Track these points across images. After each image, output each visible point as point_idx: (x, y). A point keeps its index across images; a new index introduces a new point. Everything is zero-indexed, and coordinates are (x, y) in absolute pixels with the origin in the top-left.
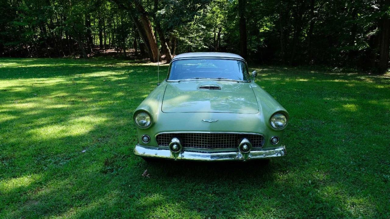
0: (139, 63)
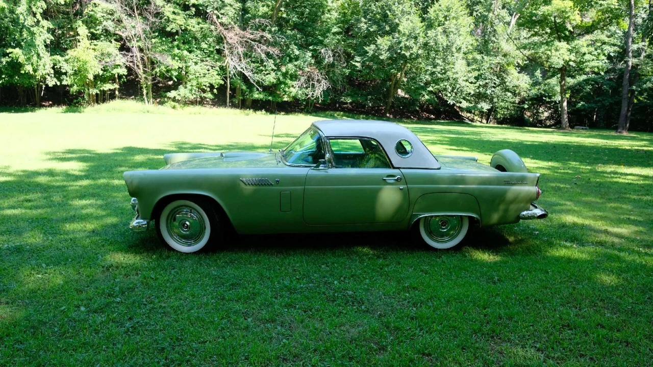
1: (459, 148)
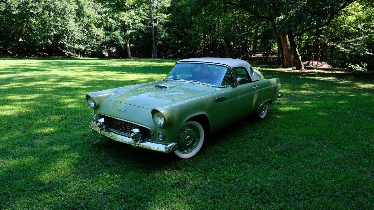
0: (267, 67)
1: (117, 72)
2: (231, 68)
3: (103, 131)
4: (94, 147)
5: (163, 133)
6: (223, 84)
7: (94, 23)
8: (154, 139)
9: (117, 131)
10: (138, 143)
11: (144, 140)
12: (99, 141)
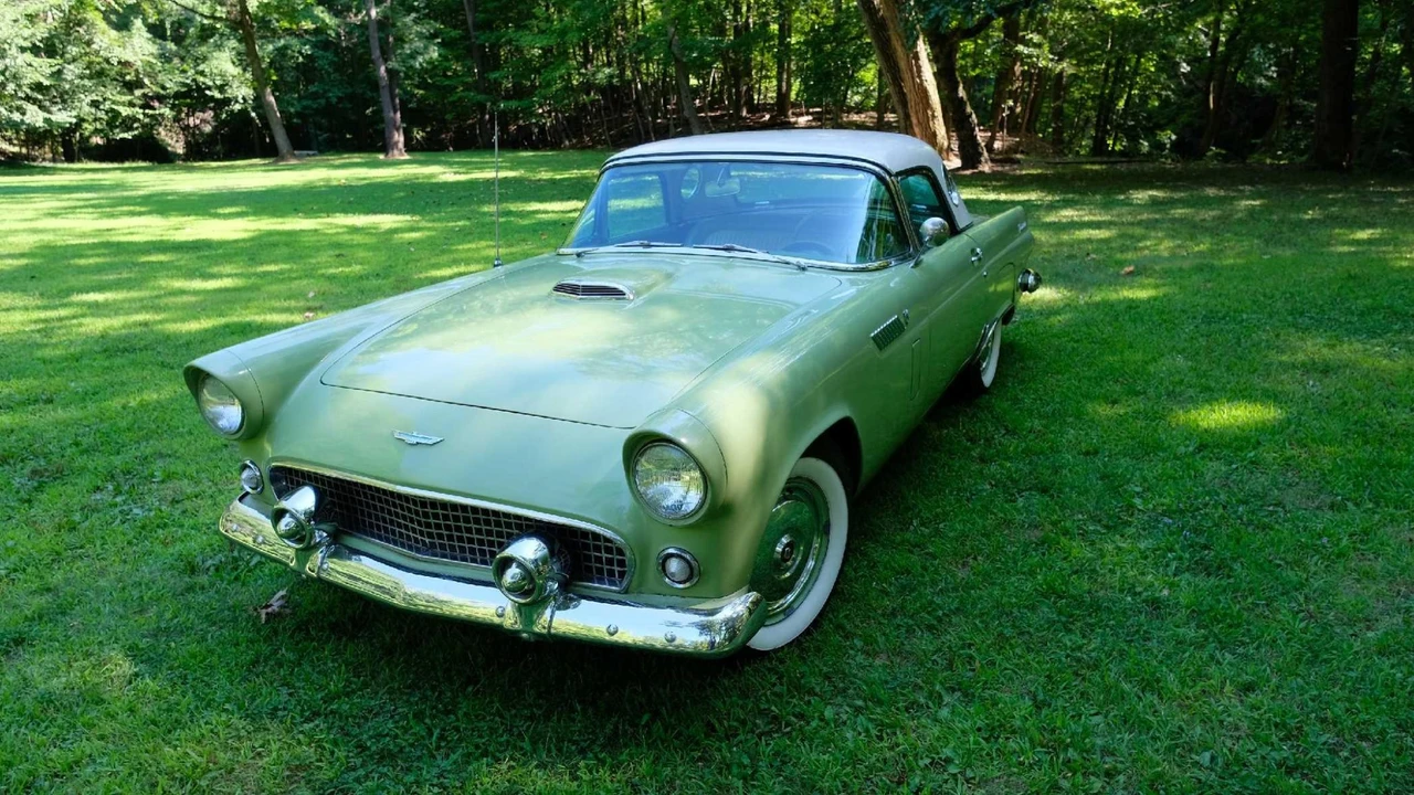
2: (890, 175)
3: (318, 555)
4: (267, 639)
5: (684, 551)
6: (863, 252)
7: (97, 9)
8: (634, 584)
9: (401, 554)
10: (548, 612)
11: (571, 592)
12: (283, 597)
